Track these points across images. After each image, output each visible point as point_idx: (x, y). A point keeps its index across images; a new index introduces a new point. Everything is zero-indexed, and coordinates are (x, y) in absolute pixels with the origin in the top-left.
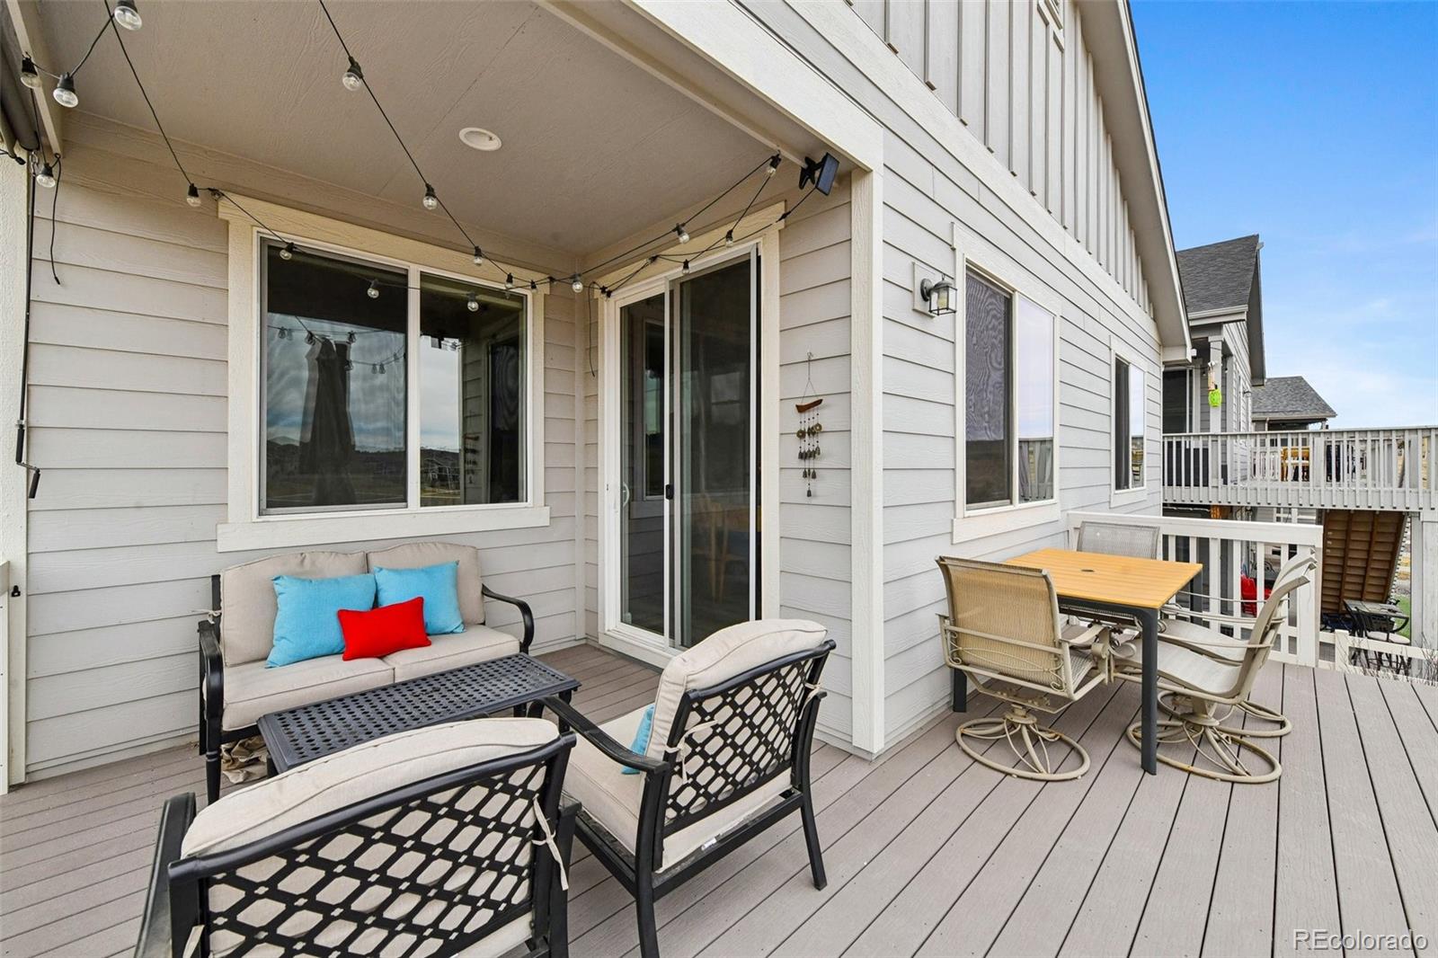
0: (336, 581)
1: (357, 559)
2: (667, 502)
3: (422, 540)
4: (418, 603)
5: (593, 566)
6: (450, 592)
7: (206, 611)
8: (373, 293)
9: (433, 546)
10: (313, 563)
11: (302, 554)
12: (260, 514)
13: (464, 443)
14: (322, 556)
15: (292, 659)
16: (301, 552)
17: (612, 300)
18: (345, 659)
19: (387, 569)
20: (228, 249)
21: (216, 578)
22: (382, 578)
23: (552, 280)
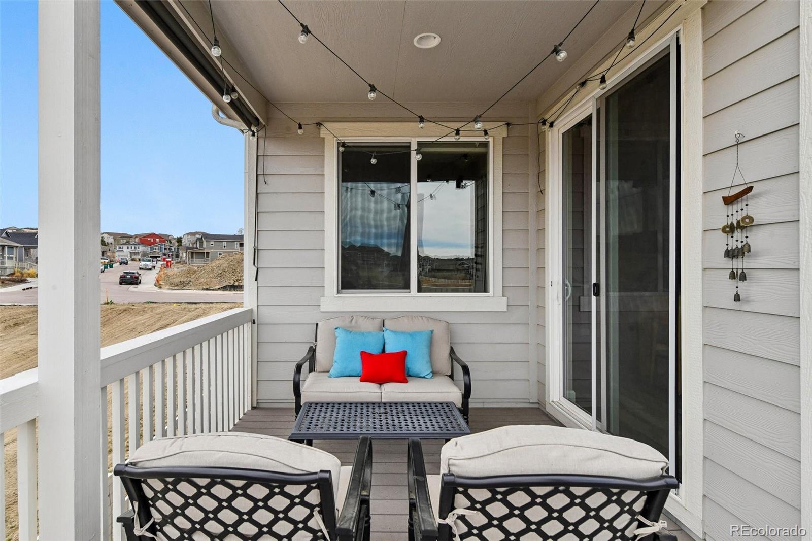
0: (363, 334)
1: (378, 322)
2: (594, 298)
3: (414, 314)
4: (404, 354)
5: (542, 346)
6: (424, 351)
7: (311, 341)
8: (373, 161)
9: (420, 318)
10: (356, 322)
11: (352, 316)
12: (338, 292)
13: (476, 251)
14: (361, 319)
15: (339, 375)
16: (352, 315)
17: (555, 129)
18: (362, 380)
19: (390, 330)
20: (324, 153)
21: (317, 324)
22: (387, 335)
23: (508, 124)
